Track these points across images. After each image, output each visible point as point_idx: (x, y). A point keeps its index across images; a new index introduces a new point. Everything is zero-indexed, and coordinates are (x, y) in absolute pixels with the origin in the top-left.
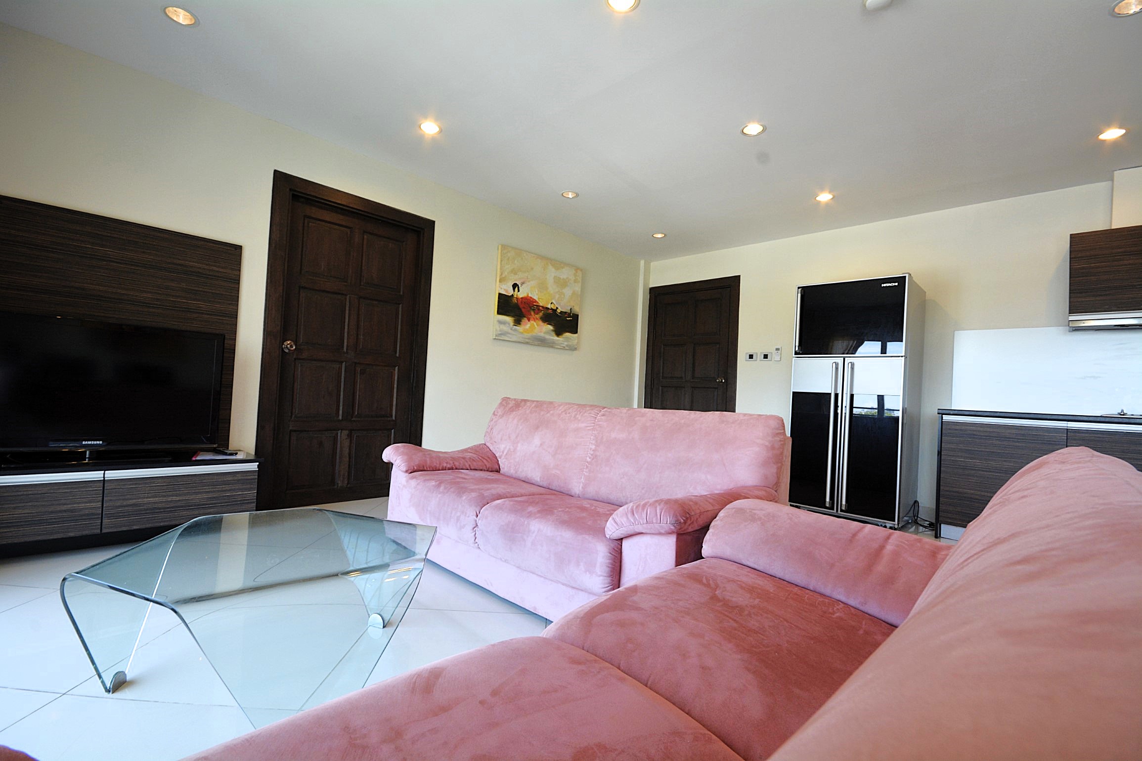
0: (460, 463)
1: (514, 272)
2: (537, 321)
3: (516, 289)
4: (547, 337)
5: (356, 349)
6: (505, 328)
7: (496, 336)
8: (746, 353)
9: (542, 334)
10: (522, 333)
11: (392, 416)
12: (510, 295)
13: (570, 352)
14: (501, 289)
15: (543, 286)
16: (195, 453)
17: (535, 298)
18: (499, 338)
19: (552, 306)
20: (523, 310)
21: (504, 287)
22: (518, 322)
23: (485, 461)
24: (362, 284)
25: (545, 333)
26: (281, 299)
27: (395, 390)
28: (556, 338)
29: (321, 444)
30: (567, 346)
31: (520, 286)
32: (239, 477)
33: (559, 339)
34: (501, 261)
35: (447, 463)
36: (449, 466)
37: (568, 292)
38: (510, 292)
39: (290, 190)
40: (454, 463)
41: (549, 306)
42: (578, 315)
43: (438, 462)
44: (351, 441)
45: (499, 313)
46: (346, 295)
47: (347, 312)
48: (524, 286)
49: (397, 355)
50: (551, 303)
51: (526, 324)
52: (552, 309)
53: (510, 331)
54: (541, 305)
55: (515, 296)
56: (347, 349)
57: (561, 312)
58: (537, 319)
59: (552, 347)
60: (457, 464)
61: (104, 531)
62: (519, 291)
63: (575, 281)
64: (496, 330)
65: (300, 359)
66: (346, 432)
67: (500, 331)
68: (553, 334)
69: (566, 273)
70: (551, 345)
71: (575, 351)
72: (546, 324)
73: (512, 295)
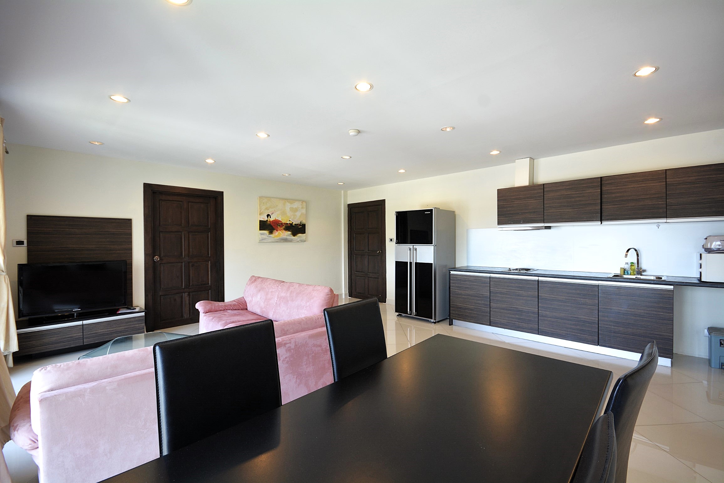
0: (228, 307)
1: (267, 209)
2: (282, 231)
3: (269, 217)
4: (288, 237)
5: (189, 256)
6: (264, 237)
7: (260, 241)
8: (389, 238)
9: (285, 237)
10: (274, 238)
11: (209, 284)
13: (302, 243)
15: (284, 213)
16: (118, 310)
17: (280, 220)
18: (262, 241)
19: (290, 222)
20: (273, 226)
21: (262, 217)
22: (271, 233)
23: (240, 305)
24: (189, 225)
25: (287, 236)
26: (151, 239)
27: (210, 272)
28: (293, 237)
29: (175, 300)
30: (300, 240)
32: (137, 319)
33: (295, 238)
34: (260, 205)
35: (222, 308)
36: (222, 309)
37: (298, 214)
38: (266, 219)
39: (152, 190)
40: (225, 308)
41: (288, 222)
42: (305, 225)
43: (218, 308)
44: (189, 298)
45: (260, 230)
46: (182, 232)
47: (183, 239)
48: (273, 215)
49: (210, 256)
52: (290, 223)
53: (267, 237)
54: (283, 222)
55: (269, 220)
56: (184, 256)
57: (295, 224)
58: (282, 230)
59: (291, 242)
60: (226, 308)
61: (85, 344)
62: (270, 218)
63: (302, 208)
64: (259, 238)
65: (162, 263)
66: (187, 294)
67: (262, 238)
68: (292, 235)
69: (296, 205)
70: (291, 241)
71: (305, 242)
72: (287, 231)
73: (267, 220)
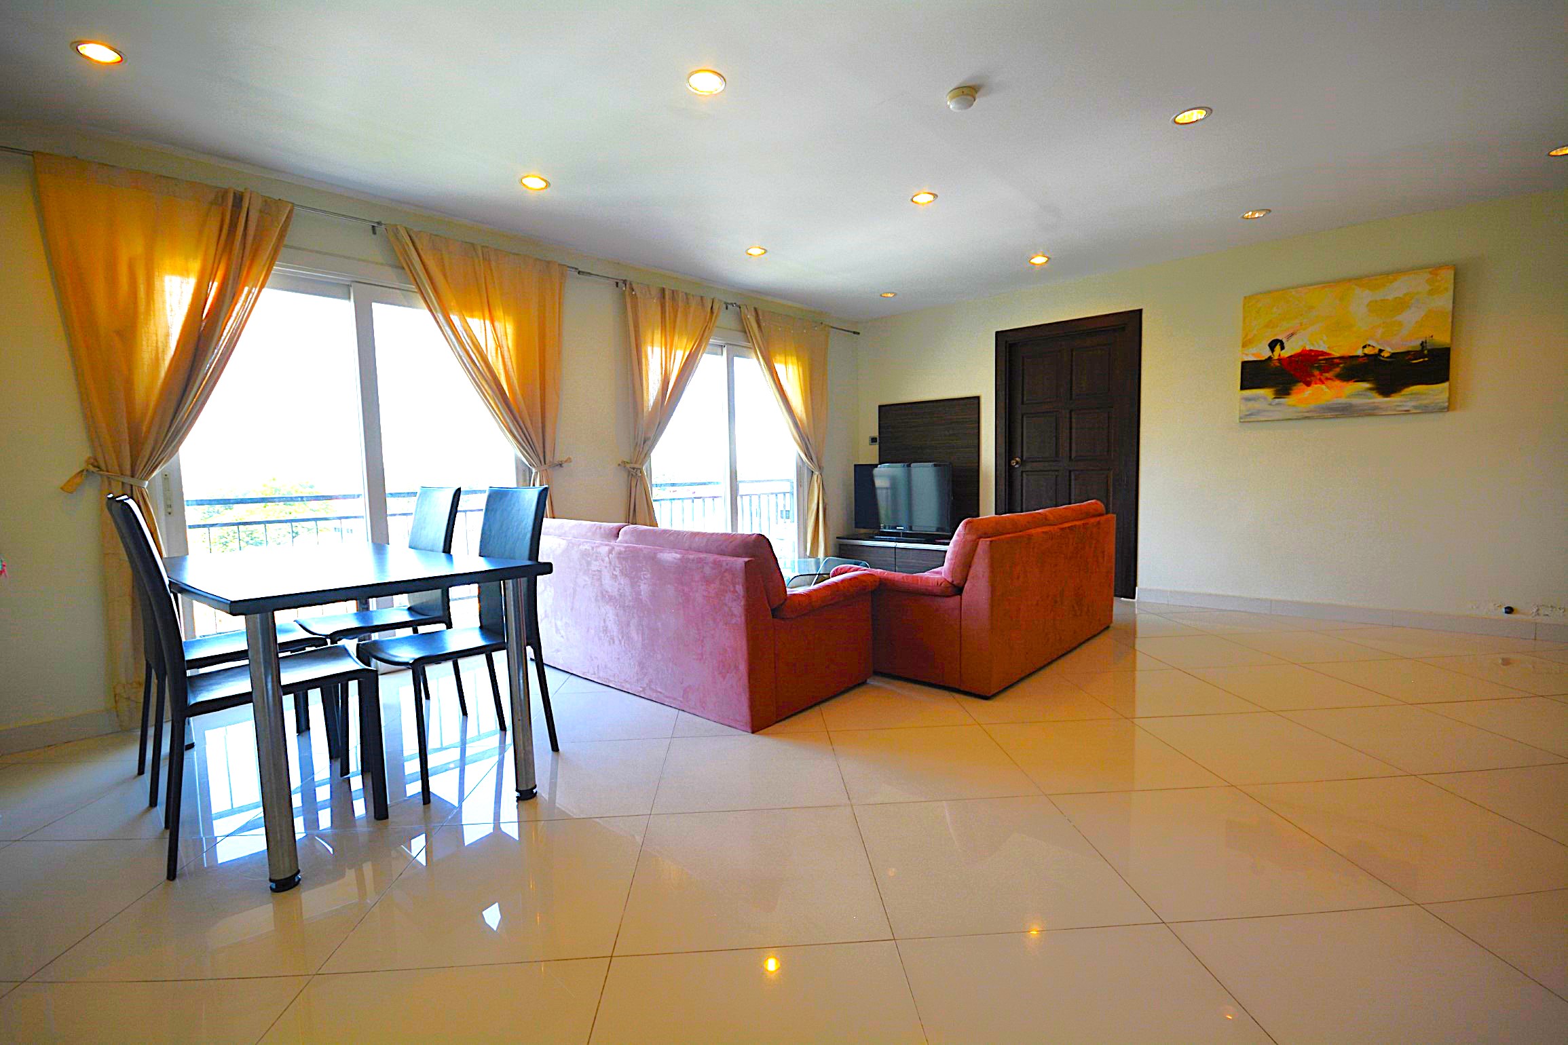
1: (1271, 325)
2: (1329, 382)
3: (1278, 347)
4: (1358, 401)
5: (1073, 457)
6: (1256, 406)
7: (1240, 418)
9: (1343, 400)
10: (1293, 406)
12: (1263, 359)
13: (1434, 416)
14: (1247, 355)
15: (1339, 326)
17: (1321, 349)
18: (1247, 419)
19: (1367, 351)
20: (1294, 372)
21: (1254, 350)
22: (1284, 392)
24: (1075, 397)
25: (1349, 397)
27: (1111, 493)
28: (1380, 400)
30: (1415, 407)
31: (1284, 341)
33: (1395, 399)
34: (1244, 318)
37: (1411, 317)
38: (1265, 353)
39: (1009, 342)
41: (1359, 352)
42: (1447, 349)
45: (1242, 387)
46: (1058, 412)
47: (1060, 426)
48: (1294, 338)
49: (1114, 458)
50: (1364, 347)
51: (1303, 391)
52: (1366, 355)
53: (1267, 408)
54: (1337, 355)
55: (1276, 357)
56: (1061, 458)
57: (1393, 355)
58: (1327, 379)
59: (1374, 414)
62: (1282, 348)
63: (1434, 291)
64: (1240, 410)
65: (1027, 471)
67: (1248, 411)
68: (1374, 394)
69: (1397, 289)
70: (1371, 412)
71: (1449, 415)
72: (1350, 383)
73: (1270, 358)
